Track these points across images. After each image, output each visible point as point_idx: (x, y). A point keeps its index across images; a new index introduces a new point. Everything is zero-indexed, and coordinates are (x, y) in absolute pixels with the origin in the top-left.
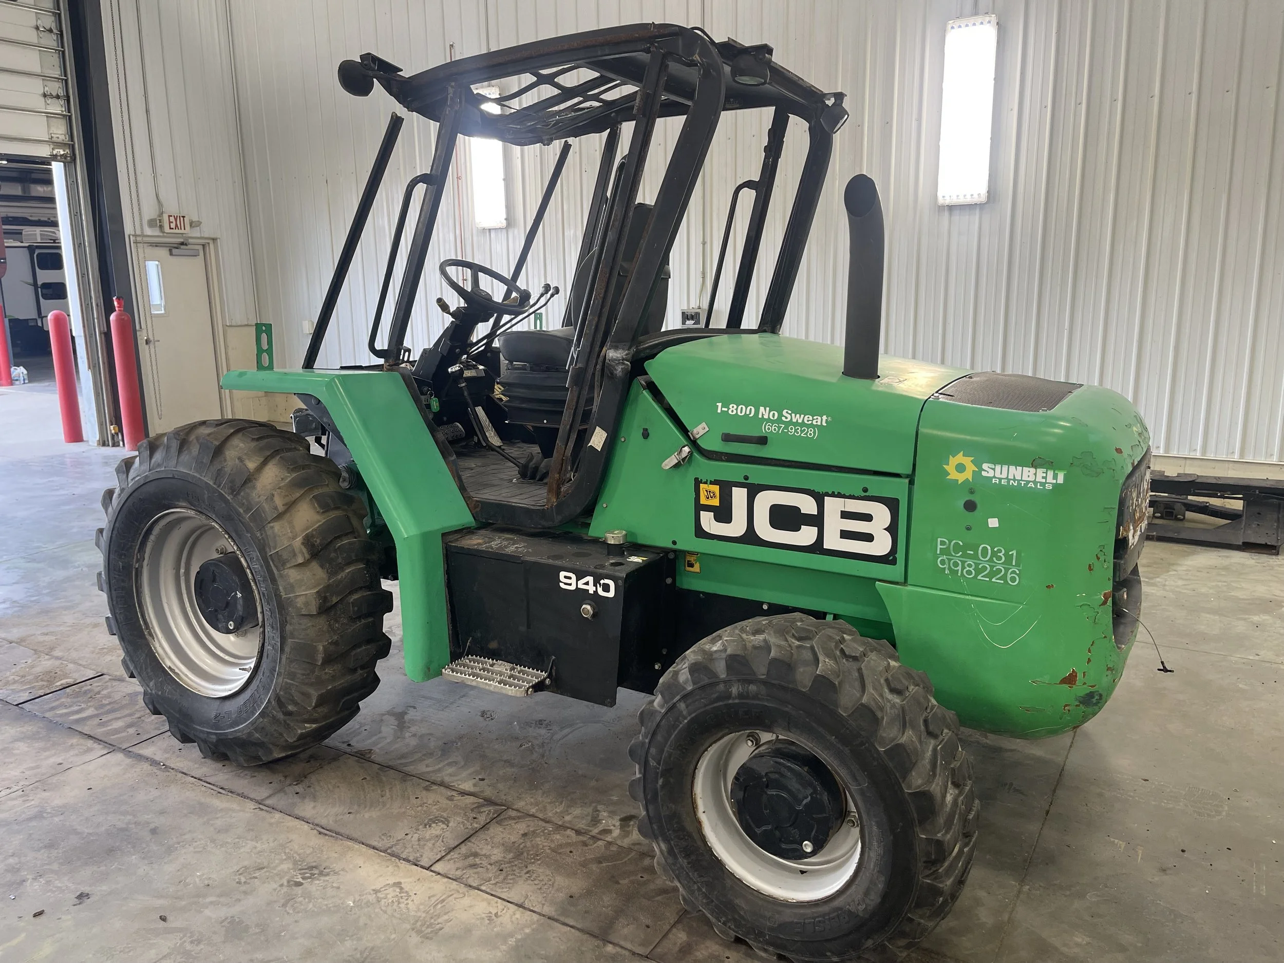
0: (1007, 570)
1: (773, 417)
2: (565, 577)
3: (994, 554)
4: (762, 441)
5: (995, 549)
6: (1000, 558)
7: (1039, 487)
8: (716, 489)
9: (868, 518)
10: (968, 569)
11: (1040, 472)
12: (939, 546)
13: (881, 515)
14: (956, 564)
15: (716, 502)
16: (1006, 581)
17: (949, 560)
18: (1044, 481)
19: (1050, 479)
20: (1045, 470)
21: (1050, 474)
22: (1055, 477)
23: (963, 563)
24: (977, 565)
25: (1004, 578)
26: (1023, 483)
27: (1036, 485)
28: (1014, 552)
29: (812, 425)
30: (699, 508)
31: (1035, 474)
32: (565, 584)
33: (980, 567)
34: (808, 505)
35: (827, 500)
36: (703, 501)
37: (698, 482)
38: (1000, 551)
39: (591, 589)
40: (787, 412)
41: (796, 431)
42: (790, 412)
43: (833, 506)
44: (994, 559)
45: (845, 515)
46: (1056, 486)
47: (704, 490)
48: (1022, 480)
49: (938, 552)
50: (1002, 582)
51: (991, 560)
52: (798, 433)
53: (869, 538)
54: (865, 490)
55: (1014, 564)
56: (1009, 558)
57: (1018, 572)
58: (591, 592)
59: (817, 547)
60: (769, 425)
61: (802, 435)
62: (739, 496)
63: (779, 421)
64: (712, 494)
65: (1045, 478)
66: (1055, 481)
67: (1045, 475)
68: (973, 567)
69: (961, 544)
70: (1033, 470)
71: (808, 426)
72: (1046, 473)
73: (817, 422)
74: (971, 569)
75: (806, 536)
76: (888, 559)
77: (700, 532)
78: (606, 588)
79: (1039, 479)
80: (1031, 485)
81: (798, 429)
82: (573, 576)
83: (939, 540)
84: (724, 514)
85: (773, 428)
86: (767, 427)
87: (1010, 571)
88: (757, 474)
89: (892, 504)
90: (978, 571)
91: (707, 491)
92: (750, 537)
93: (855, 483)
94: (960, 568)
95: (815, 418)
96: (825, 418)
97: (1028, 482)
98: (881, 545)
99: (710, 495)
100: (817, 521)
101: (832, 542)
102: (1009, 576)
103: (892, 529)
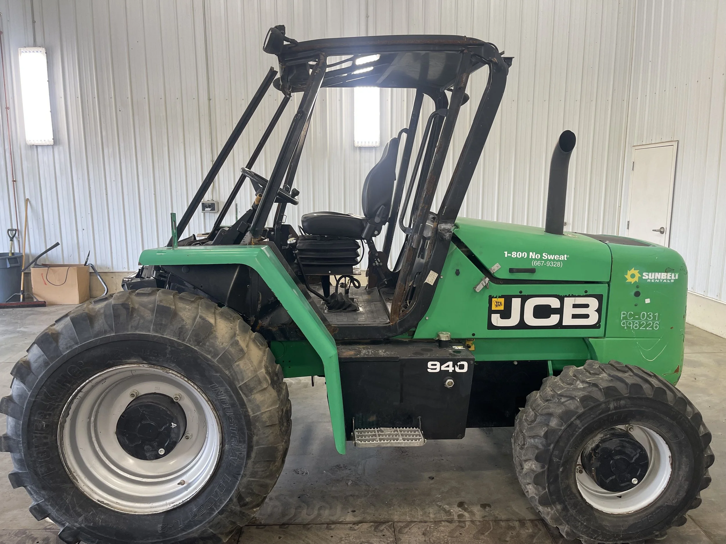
0: (653, 323)
1: (538, 257)
2: (432, 365)
3: (648, 316)
4: (532, 271)
5: (648, 314)
6: (650, 318)
7: (668, 281)
8: (502, 300)
9: (586, 306)
10: (635, 325)
11: (669, 274)
12: (622, 316)
13: (594, 303)
14: (630, 324)
15: (502, 308)
16: (653, 329)
17: (627, 322)
18: (670, 278)
19: (673, 278)
20: (671, 273)
21: (673, 275)
22: (675, 276)
23: (633, 322)
24: (640, 322)
25: (652, 327)
26: (661, 280)
27: (667, 281)
28: (657, 314)
29: (559, 260)
30: (491, 312)
31: (667, 276)
32: (432, 369)
33: (641, 323)
34: (555, 303)
35: (566, 299)
36: (494, 308)
37: (491, 298)
38: (650, 314)
39: (451, 369)
40: (545, 254)
41: (551, 264)
42: (547, 254)
43: (569, 302)
44: (648, 318)
45: (575, 306)
46: (675, 280)
47: (495, 302)
48: (661, 279)
49: (622, 319)
50: (651, 329)
51: (646, 319)
52: (552, 265)
53: (587, 316)
54: (586, 292)
55: (657, 320)
56: (654, 317)
57: (658, 323)
58: (451, 371)
59: (559, 325)
60: (536, 262)
61: (554, 266)
62: (516, 303)
63: (541, 259)
64: (499, 304)
65: (671, 277)
66: (675, 278)
67: (671, 276)
68: (638, 324)
69: (633, 313)
70: (666, 274)
71: (557, 261)
72: (671, 275)
73: (562, 258)
74: (637, 325)
75: (554, 319)
76: (596, 326)
77: (491, 326)
78: (462, 367)
79: (669, 278)
80: (665, 281)
81: (552, 263)
82: (438, 364)
83: (622, 312)
84: (506, 314)
85: (538, 263)
86: (534, 263)
87: (655, 323)
88: (527, 289)
89: (599, 298)
90: (640, 325)
91: (496, 302)
92: (522, 325)
93: (580, 289)
94: (631, 325)
95: (560, 256)
96: (565, 256)
97: (664, 280)
98: (593, 319)
99: (498, 304)
100: (560, 311)
101: (568, 321)
102: (654, 326)
103: (599, 311)
